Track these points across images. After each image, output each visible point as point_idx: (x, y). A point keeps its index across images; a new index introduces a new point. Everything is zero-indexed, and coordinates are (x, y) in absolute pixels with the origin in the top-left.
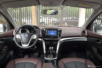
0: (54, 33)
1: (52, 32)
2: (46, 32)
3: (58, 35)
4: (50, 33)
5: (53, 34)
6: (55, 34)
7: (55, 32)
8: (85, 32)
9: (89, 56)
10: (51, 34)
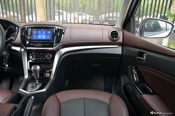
0: (47, 34)
2: (29, 34)
3: (53, 40)
4: (37, 34)
5: (44, 37)
7: (49, 32)
8: (117, 35)
9: (124, 86)
10: (40, 37)
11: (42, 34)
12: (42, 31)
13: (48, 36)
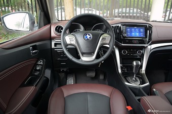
0: (140, 32)
1: (135, 30)
4: (131, 32)
5: (137, 34)
6: (142, 35)
7: (142, 30)
10: (133, 34)
11: (135, 31)
12: (135, 29)
13: (141, 34)
